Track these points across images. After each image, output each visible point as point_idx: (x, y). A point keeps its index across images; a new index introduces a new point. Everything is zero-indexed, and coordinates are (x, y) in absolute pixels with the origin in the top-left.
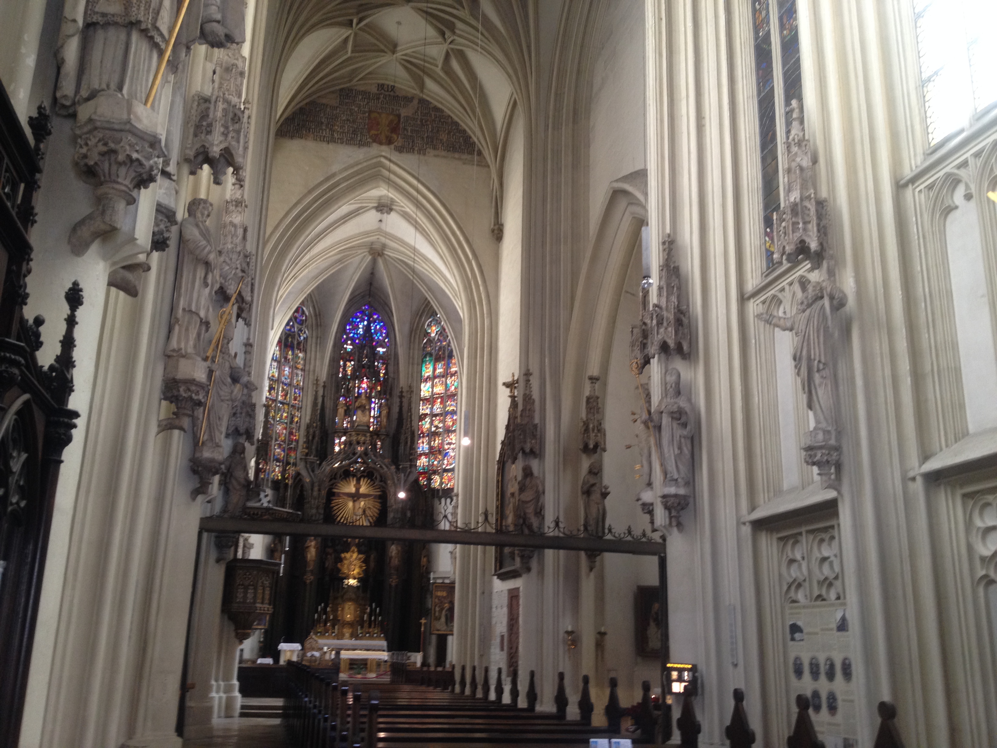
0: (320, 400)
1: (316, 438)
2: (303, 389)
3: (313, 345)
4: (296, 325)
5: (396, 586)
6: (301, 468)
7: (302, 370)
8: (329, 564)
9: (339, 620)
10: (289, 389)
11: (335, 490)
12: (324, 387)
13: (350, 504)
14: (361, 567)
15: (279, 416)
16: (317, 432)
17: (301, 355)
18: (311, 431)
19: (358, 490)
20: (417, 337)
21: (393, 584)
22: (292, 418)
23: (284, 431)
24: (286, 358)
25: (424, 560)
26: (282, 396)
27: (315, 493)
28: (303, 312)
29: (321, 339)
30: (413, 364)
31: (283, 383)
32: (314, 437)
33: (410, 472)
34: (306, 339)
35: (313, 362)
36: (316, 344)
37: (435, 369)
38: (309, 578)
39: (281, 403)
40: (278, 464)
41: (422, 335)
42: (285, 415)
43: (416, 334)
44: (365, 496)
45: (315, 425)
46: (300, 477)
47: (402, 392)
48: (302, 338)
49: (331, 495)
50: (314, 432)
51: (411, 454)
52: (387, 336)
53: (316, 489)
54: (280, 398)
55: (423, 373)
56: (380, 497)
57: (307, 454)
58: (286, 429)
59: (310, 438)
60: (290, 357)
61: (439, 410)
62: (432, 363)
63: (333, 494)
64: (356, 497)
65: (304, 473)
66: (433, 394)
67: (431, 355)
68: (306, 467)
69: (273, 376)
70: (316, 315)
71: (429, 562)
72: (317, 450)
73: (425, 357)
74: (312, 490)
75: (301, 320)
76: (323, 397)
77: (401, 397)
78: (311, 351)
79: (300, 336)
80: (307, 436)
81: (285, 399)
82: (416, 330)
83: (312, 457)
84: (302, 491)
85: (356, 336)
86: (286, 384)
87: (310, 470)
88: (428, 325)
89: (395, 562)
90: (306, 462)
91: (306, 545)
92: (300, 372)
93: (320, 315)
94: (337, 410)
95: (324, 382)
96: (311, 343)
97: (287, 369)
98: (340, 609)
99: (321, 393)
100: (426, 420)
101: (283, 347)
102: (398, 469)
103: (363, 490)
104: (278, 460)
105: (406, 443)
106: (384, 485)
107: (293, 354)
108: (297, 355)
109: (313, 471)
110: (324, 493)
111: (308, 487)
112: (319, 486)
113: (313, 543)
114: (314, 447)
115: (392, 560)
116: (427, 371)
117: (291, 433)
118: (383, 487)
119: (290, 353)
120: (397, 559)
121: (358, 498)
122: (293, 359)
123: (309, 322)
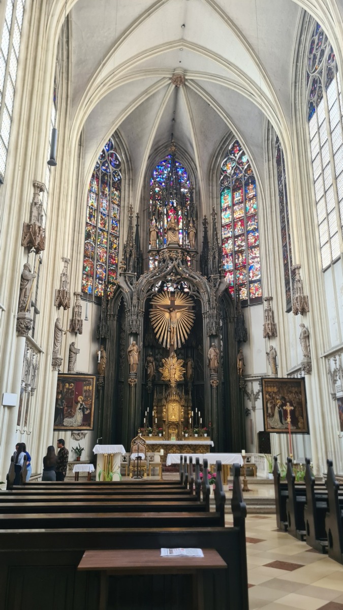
0: (134, 230)
1: (133, 256)
2: (119, 221)
3: (127, 186)
4: (111, 167)
5: (217, 387)
6: (121, 281)
7: (119, 205)
8: (151, 370)
9: (164, 421)
10: (107, 218)
11: (152, 303)
12: (138, 217)
13: (167, 315)
14: (180, 370)
15: (99, 240)
16: (134, 251)
17: (117, 193)
18: (128, 250)
19: (173, 302)
20: (215, 175)
21: (214, 385)
22: (112, 244)
23: (105, 255)
24: (103, 193)
25: (240, 364)
26: (101, 224)
27: (135, 301)
28: (117, 159)
29: (132, 181)
30: (212, 198)
31: (101, 213)
32: (130, 256)
33: (220, 283)
34: (120, 180)
35: (126, 199)
36: (129, 185)
37: (233, 198)
38: (134, 380)
39: (101, 230)
40: (101, 282)
41: (219, 173)
42: (105, 240)
43: (213, 173)
44: (179, 307)
45: (131, 244)
46: (121, 289)
47: (205, 219)
48: (117, 179)
49: (149, 306)
50: (131, 251)
51: (219, 267)
52: (188, 180)
53: (135, 298)
54: (99, 225)
55: (222, 204)
56: (194, 308)
57: (125, 270)
58: (106, 252)
59: (128, 256)
60: (107, 192)
61: (240, 231)
62: (230, 194)
63: (151, 306)
64: (171, 308)
65: (123, 285)
66: (234, 219)
67: (228, 188)
68: (126, 281)
69: (92, 205)
70: (127, 161)
71: (244, 365)
72: (134, 267)
73: (223, 191)
74: (132, 299)
75: (115, 164)
76: (137, 226)
77: (205, 223)
78: (125, 190)
79: (115, 177)
80: (125, 255)
81: (104, 227)
82: (213, 170)
83: (130, 272)
84: (122, 302)
85: (162, 180)
86: (104, 215)
87: (129, 283)
88: (224, 165)
89: (215, 364)
90: (125, 277)
91: (129, 349)
92: (116, 207)
93: (131, 161)
94: (150, 232)
95: (137, 214)
96: (124, 185)
97: (105, 201)
98: (164, 410)
99: (135, 223)
100: (229, 242)
101: (100, 182)
102: (209, 279)
103: (178, 302)
104: (100, 279)
105: (215, 258)
106: (197, 294)
107: (109, 191)
108: (113, 193)
109: (132, 284)
110: (143, 302)
111: (127, 297)
112: (138, 295)
113: (135, 348)
114: (131, 264)
115: (211, 363)
116: (227, 201)
117: (111, 257)
118: (197, 296)
119: (107, 189)
120: (216, 361)
121: (174, 310)
122: (109, 195)
123: (122, 166)
